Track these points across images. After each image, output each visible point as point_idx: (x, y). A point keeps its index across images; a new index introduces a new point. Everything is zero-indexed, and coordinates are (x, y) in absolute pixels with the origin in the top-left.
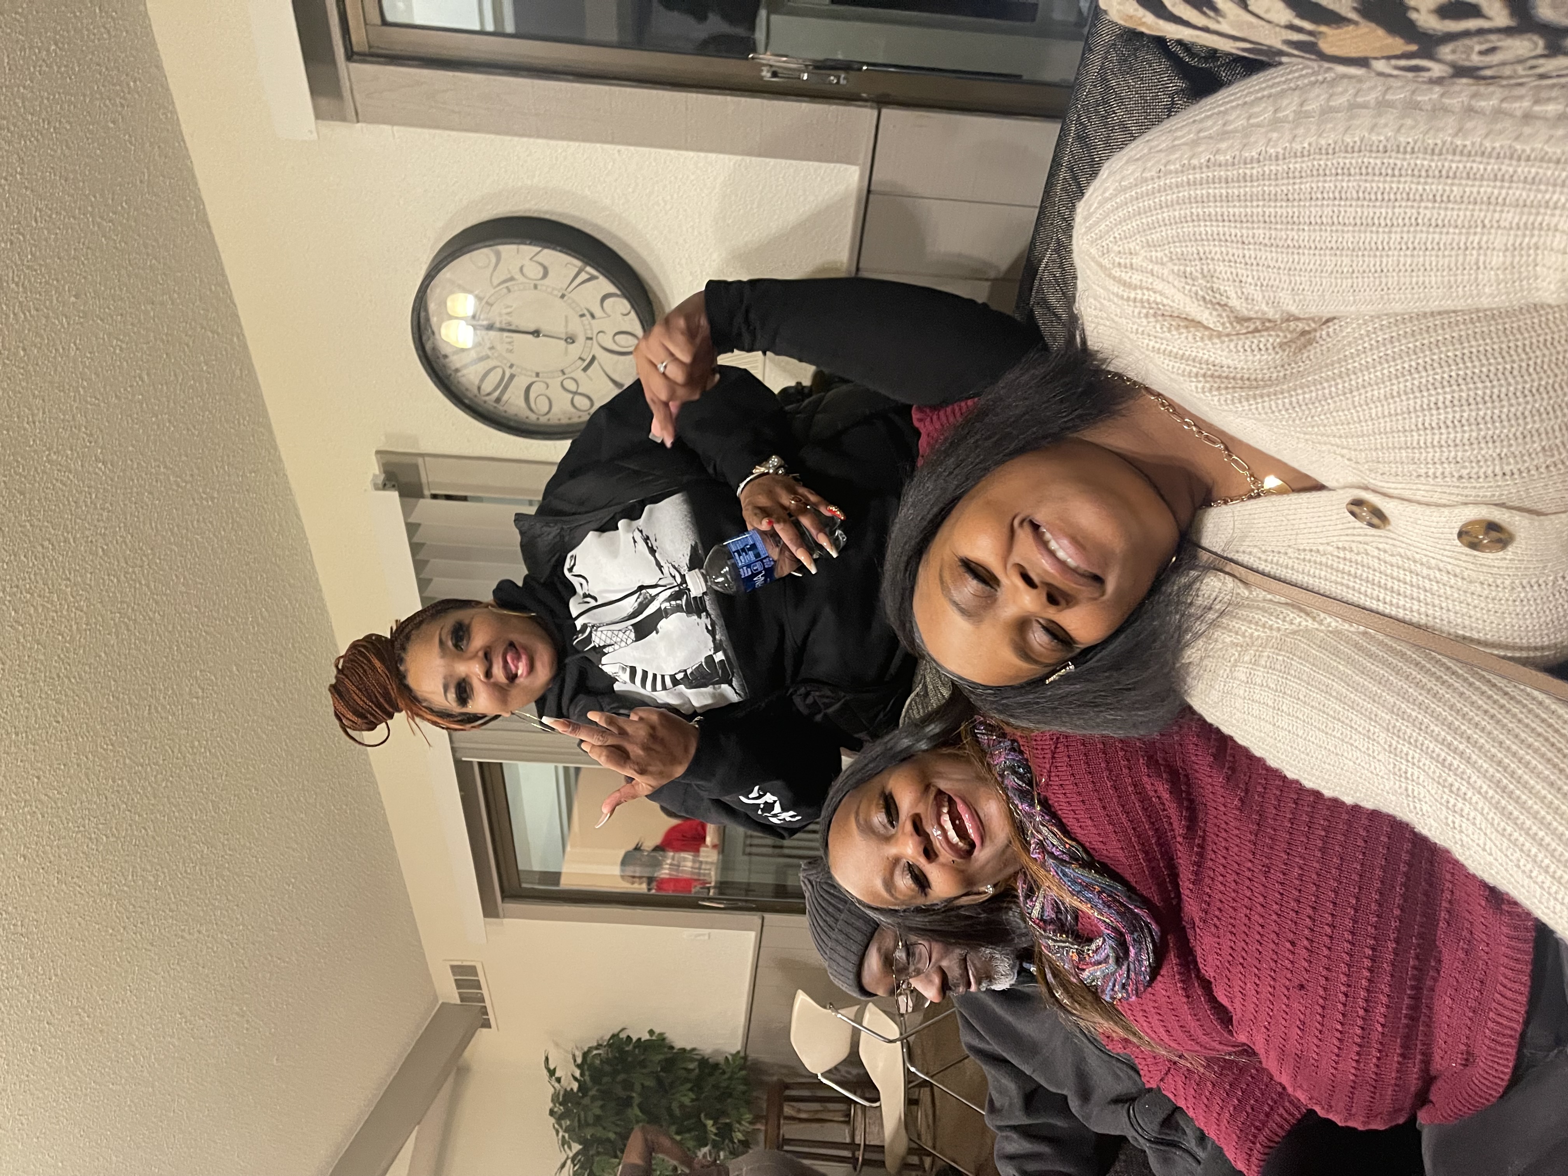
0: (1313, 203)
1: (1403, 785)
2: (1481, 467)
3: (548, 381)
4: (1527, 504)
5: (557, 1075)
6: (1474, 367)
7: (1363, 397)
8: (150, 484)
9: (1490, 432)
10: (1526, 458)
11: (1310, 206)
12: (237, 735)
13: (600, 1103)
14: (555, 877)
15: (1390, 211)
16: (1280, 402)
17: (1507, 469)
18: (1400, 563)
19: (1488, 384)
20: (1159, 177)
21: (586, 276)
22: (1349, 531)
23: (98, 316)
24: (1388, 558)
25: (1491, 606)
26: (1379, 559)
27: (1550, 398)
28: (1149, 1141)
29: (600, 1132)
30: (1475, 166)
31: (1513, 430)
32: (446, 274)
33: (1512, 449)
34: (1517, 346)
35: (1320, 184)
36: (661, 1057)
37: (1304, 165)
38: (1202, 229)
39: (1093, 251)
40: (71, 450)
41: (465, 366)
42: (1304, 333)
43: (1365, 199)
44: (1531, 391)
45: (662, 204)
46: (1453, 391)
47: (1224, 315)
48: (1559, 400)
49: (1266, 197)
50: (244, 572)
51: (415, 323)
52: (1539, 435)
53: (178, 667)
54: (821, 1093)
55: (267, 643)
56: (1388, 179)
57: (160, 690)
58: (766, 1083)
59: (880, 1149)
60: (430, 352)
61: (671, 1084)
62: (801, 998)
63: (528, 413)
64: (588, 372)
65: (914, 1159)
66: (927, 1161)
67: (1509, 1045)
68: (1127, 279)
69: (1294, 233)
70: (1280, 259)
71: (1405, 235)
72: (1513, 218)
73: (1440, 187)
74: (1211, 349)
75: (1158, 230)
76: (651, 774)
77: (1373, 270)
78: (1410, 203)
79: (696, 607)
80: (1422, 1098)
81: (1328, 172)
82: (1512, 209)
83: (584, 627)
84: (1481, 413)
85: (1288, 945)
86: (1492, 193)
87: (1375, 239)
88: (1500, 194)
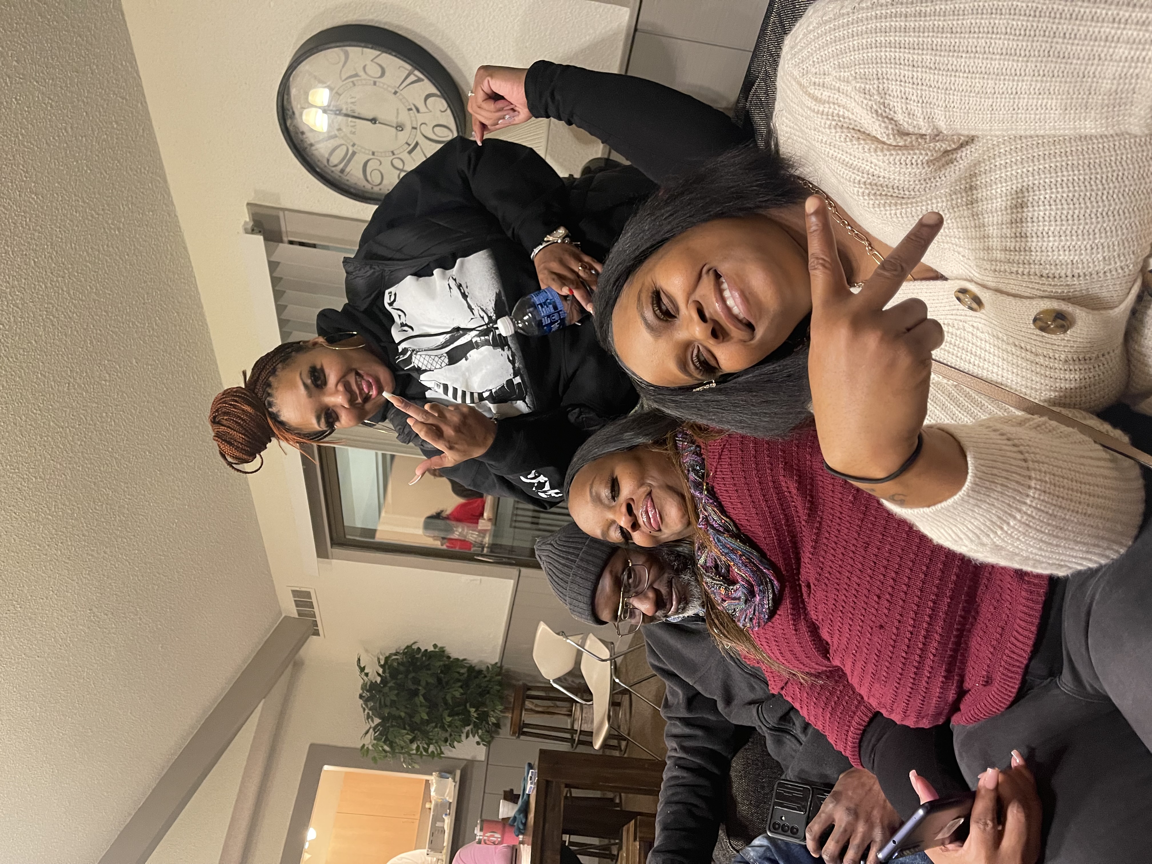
0: (971, 35)
2: (1057, 269)
3: (381, 159)
4: (1086, 301)
5: (366, 671)
6: (1063, 192)
8: (71, 214)
9: (1068, 243)
10: (1091, 265)
11: (969, 38)
12: (135, 410)
13: (396, 692)
14: (372, 533)
15: (1029, 44)
18: (987, 338)
19: (1072, 206)
20: (853, 13)
21: (415, 78)
22: (954, 312)
23: (33, 78)
24: (979, 334)
26: (973, 334)
27: (1115, 220)
28: (770, 729)
29: (394, 711)
30: (1099, 11)
31: (1085, 243)
32: (305, 67)
33: (1082, 257)
35: (978, 21)
36: (441, 663)
38: (882, 54)
39: (796, 73)
40: (12, 183)
41: (319, 142)
42: (946, 152)
43: (1011, 33)
44: (1102, 214)
45: (476, 25)
46: (1045, 210)
47: (890, 127)
49: (936, 29)
50: (142, 288)
51: (279, 104)
52: (1103, 247)
53: (91, 356)
54: (552, 695)
55: (160, 344)
56: (1031, 19)
57: (77, 373)
58: (514, 686)
59: (590, 734)
60: (291, 129)
61: (447, 683)
62: (543, 627)
63: (365, 183)
64: (412, 154)
65: (614, 742)
66: (624, 744)
67: (1017, 673)
68: (819, 95)
69: (954, 59)
70: (940, 80)
71: (1038, 65)
72: (1123, 53)
73: (1070, 27)
74: (874, 161)
75: (849, 55)
76: (458, 450)
77: (1010, 92)
78: (1045, 39)
79: (500, 342)
80: (955, 708)
81: (985, 11)
82: (1124, 46)
83: (405, 351)
84: (1064, 228)
85: (876, 598)
86: (1110, 33)
87: (1015, 66)
88: (1116, 33)
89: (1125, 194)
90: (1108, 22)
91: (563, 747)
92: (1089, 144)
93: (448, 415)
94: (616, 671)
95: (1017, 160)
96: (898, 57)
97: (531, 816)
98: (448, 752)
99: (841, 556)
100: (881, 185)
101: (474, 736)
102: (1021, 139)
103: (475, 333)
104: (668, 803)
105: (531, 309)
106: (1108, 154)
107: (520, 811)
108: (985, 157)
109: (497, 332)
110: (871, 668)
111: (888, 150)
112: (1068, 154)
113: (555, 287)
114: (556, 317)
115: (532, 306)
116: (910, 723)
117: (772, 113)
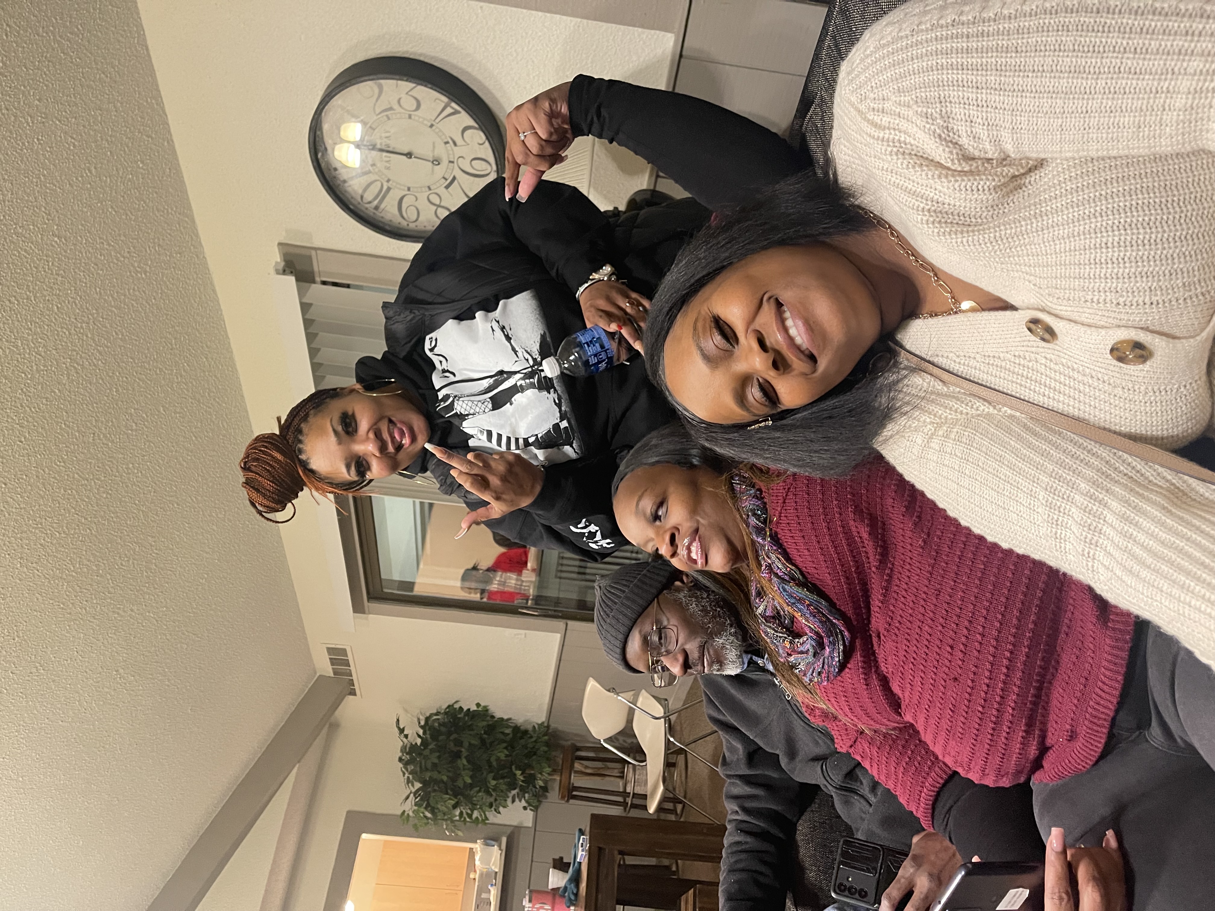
0: (1038, 54)
1: (1054, 530)
2: (1135, 297)
3: (417, 194)
4: (1166, 329)
5: (405, 733)
7: (1051, 235)
8: (96, 258)
9: (1146, 269)
10: (1170, 291)
11: (1035, 56)
12: (163, 461)
13: (438, 754)
14: (410, 585)
15: (1098, 60)
16: (986, 236)
17: (1154, 299)
18: (1062, 370)
19: (1148, 231)
20: (912, 35)
21: (451, 111)
22: (1025, 343)
23: (56, 118)
24: (1053, 366)
25: (1127, 406)
26: (1046, 366)
27: (1194, 244)
28: (835, 788)
29: (435, 775)
31: (1163, 268)
32: (337, 101)
33: (1160, 284)
34: (1173, 201)
35: (1044, 39)
36: (485, 723)
37: (1032, 23)
38: (944, 76)
39: (853, 99)
40: (33, 225)
41: (352, 178)
42: (1014, 177)
44: (1180, 238)
45: (515, 55)
46: (1120, 235)
47: (954, 151)
48: (1200, 247)
50: (170, 333)
51: (312, 140)
52: (1183, 273)
53: (117, 404)
54: (602, 755)
55: (188, 391)
56: (1099, 34)
57: (102, 422)
58: (563, 747)
59: (645, 797)
60: (323, 165)
61: (491, 743)
62: (592, 684)
63: (400, 220)
64: (450, 189)
65: (670, 806)
66: (679, 807)
67: (1103, 726)
68: (879, 122)
69: (1020, 79)
70: (1006, 101)
71: (1109, 81)
72: (1198, 66)
73: (1140, 42)
74: (938, 187)
75: (908, 78)
76: (505, 501)
77: (1080, 111)
78: (1115, 55)
79: (546, 385)
80: (1037, 765)
81: (1051, 29)
82: (1198, 58)
83: (446, 397)
84: (1140, 253)
85: (949, 649)
86: (1183, 46)
87: (1085, 84)
88: (1189, 46)
89: (1204, 217)
90: (1181, 35)
91: (615, 811)
92: (1164, 165)
93: (493, 464)
94: (671, 729)
95: (1088, 184)
96: (960, 79)
97: (583, 885)
98: (493, 817)
99: (911, 604)
100: (946, 213)
101: (520, 801)
102: (1092, 162)
103: (519, 376)
104: (731, 871)
105: (577, 349)
106: (1184, 175)
107: (571, 880)
108: (1055, 181)
109: (543, 374)
110: (945, 724)
111: (953, 176)
112: (1143, 176)
113: (602, 324)
114: (603, 356)
115: (578, 346)
116: (989, 782)
117: (829, 143)
